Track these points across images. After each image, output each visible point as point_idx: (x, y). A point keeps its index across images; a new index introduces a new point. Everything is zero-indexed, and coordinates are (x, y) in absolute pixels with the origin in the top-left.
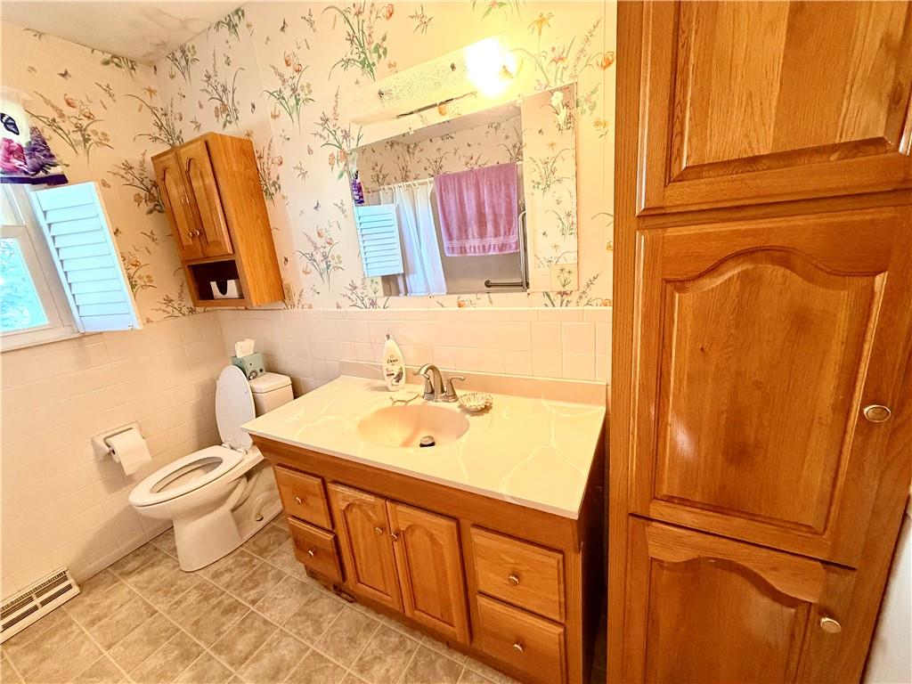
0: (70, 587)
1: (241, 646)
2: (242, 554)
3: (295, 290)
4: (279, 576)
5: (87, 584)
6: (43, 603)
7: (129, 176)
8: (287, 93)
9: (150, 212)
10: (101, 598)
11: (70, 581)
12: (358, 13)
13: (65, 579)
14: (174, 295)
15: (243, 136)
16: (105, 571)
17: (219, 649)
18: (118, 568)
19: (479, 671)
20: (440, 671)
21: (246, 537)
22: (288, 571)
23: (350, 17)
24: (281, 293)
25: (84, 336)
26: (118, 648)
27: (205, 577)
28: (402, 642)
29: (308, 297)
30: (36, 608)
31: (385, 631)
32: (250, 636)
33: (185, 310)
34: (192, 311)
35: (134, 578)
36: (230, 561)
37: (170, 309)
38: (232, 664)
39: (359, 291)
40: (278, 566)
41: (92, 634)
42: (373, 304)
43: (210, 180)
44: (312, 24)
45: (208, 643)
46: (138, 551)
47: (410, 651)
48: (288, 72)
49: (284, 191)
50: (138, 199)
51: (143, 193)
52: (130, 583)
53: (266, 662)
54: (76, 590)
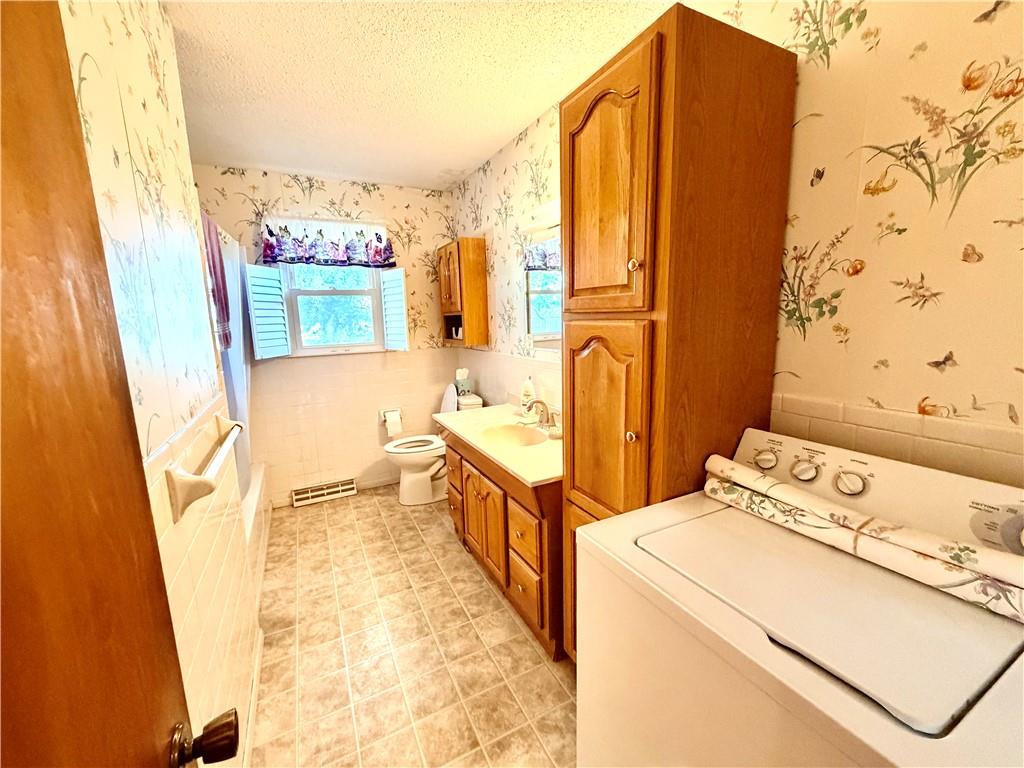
0: (353, 489)
1: (406, 545)
2: (430, 507)
3: (493, 340)
4: (441, 524)
5: (361, 492)
6: (343, 491)
7: (426, 260)
8: (503, 211)
9: (433, 281)
10: (364, 500)
11: (354, 486)
12: (537, 165)
13: (352, 483)
14: (435, 335)
15: (481, 237)
16: (370, 489)
17: (397, 542)
18: (375, 490)
19: (512, 614)
20: (491, 601)
21: (437, 499)
22: (447, 524)
23: (533, 166)
24: (486, 339)
25: (387, 351)
26: (360, 522)
27: (408, 510)
28: (481, 581)
29: (499, 345)
30: (338, 492)
31: (476, 572)
32: (413, 543)
33: (439, 344)
34: (444, 346)
35: (379, 497)
36: (422, 508)
37: (431, 342)
38: (399, 549)
39: (522, 343)
40: (444, 520)
41: (354, 512)
42: (528, 354)
43: (457, 265)
44: (516, 170)
45: (394, 537)
46: (385, 487)
47: (482, 587)
48: (504, 198)
49: (495, 272)
50: (428, 273)
51: (431, 270)
52: (376, 499)
53: (413, 556)
54: (355, 492)
